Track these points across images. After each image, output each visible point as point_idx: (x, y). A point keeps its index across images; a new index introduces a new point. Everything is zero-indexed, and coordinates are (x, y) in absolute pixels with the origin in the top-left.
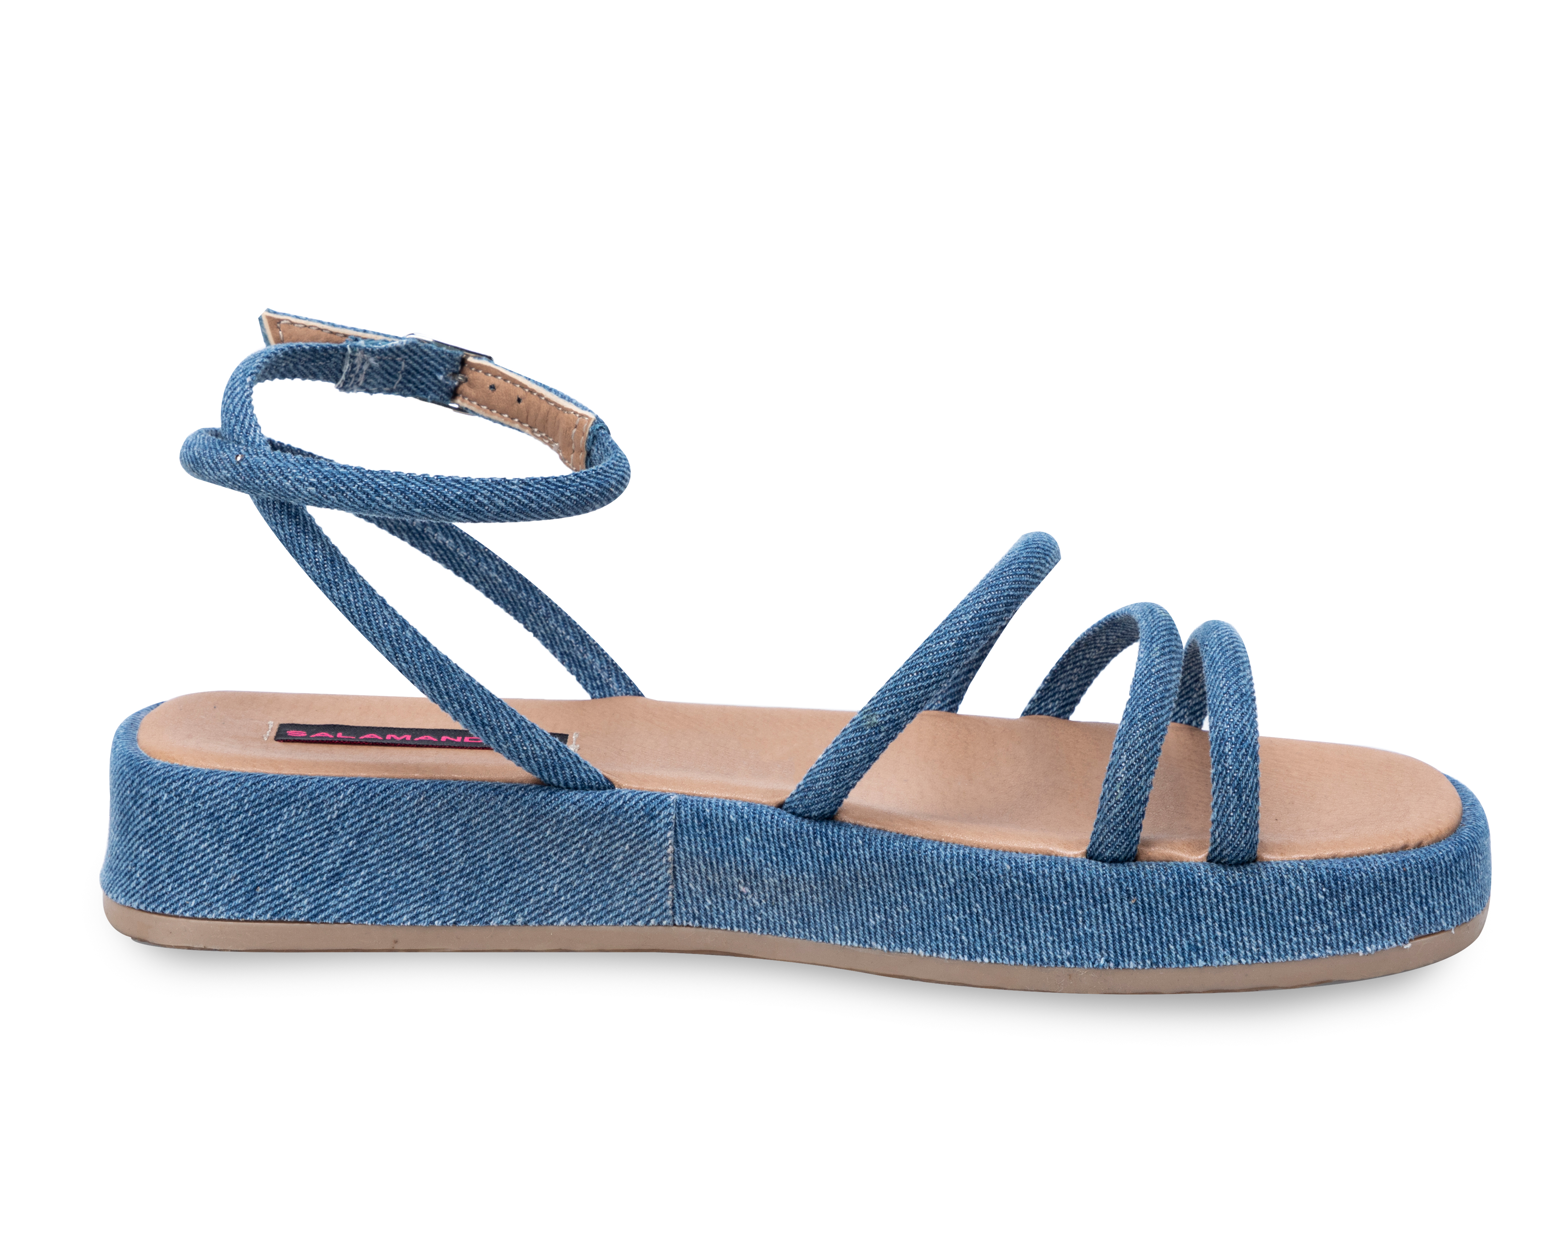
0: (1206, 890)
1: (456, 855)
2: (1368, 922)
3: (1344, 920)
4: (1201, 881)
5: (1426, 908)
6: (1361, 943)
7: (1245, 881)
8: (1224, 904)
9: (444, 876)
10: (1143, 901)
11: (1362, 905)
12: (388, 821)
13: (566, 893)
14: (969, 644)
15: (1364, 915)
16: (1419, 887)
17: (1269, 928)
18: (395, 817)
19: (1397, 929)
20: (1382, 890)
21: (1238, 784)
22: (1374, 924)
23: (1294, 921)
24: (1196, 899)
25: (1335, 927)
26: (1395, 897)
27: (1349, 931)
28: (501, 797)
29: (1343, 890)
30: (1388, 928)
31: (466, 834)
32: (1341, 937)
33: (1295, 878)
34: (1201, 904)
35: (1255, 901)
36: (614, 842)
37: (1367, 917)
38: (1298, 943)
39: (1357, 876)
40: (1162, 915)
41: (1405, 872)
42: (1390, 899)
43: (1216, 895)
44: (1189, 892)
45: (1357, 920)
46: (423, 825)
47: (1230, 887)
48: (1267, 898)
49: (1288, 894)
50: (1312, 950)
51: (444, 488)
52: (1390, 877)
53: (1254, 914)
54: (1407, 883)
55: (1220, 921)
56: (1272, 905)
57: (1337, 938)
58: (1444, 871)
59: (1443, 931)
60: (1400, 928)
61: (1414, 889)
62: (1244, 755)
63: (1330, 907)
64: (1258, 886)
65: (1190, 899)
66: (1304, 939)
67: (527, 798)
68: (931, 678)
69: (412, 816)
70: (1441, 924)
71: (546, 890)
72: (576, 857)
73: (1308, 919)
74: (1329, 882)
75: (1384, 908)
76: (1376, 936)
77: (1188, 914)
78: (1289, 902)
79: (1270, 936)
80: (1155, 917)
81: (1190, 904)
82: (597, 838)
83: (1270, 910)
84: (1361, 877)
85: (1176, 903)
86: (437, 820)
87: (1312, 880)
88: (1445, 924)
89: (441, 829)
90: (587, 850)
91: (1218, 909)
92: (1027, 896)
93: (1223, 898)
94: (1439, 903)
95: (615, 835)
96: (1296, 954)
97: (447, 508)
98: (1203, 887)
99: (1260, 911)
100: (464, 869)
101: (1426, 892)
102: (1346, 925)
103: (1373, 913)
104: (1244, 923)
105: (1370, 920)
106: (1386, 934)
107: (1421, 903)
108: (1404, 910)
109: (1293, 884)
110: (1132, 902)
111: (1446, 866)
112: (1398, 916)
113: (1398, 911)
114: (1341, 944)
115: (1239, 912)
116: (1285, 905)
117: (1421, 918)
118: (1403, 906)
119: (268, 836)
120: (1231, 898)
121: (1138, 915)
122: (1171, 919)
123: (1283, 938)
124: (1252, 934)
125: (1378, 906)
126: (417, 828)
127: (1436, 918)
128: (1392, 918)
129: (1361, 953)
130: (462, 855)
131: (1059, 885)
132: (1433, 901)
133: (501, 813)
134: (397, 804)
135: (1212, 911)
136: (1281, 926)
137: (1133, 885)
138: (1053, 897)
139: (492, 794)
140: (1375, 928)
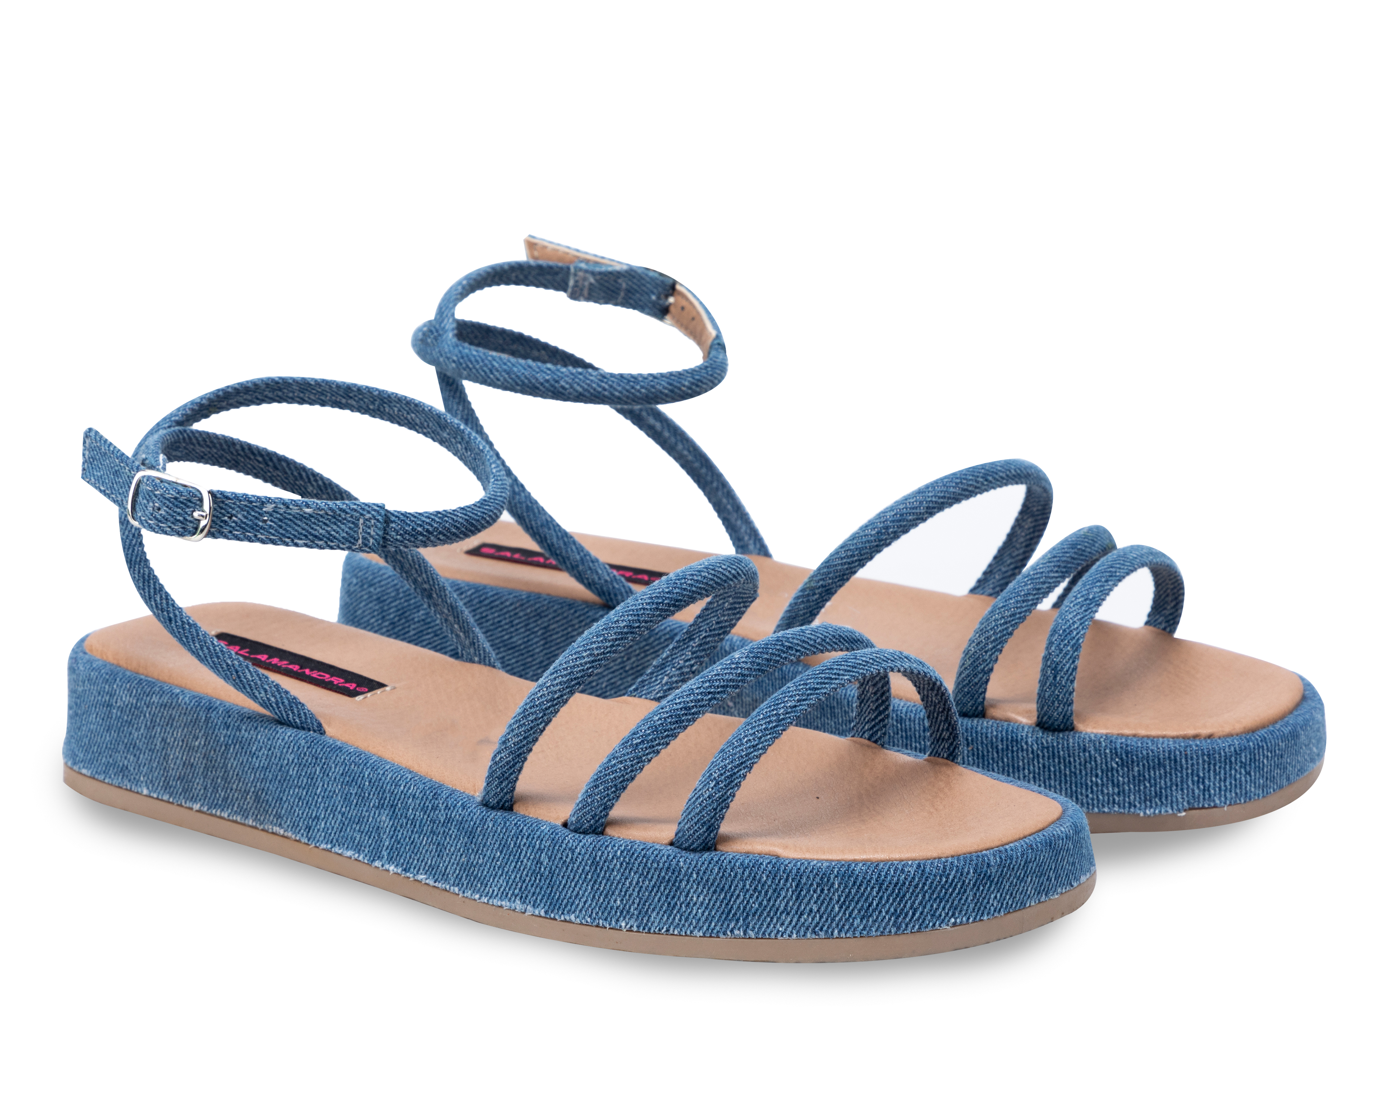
0: (1025, 747)
1: (537, 650)
2: (1150, 791)
3: (1132, 786)
4: (1022, 739)
5: (1202, 787)
6: (1143, 806)
7: (1055, 744)
8: (1038, 760)
9: (528, 665)
10: (978, 749)
11: (1147, 776)
12: (494, 618)
13: (611, 689)
14: (888, 534)
15: (1148, 785)
16: (1198, 769)
17: (1071, 785)
18: (499, 616)
19: (1174, 799)
20: (1165, 767)
21: (1056, 667)
22: (1156, 793)
23: (1092, 781)
24: (1018, 753)
25: (1124, 791)
26: (1176, 774)
27: (1135, 795)
28: (572, 611)
29: (1133, 762)
30: (1166, 797)
31: (545, 636)
32: (1127, 799)
33: (1095, 747)
34: (1021, 758)
35: (1062, 761)
36: (646, 656)
37: (1151, 786)
38: (1093, 799)
39: (1145, 752)
40: (991, 762)
41: (1186, 755)
42: (1171, 775)
43: (1033, 752)
44: (1012, 747)
45: (1142, 788)
46: (517, 624)
47: (1043, 747)
48: (1072, 760)
49: (1088, 759)
50: (1103, 806)
51: (538, 373)
52: (1173, 757)
53: (1060, 772)
54: (1187, 764)
55: (1034, 773)
56: (1075, 766)
57: (1124, 800)
58: (1223, 759)
59: (1215, 807)
60: (1177, 799)
61: (1193, 771)
62: (1065, 645)
63: (1121, 774)
64: (1065, 749)
65: (1013, 752)
66: (1098, 797)
67: (590, 614)
68: (854, 556)
69: (510, 617)
70: (1214, 801)
71: (597, 685)
72: (620, 664)
73: (1102, 781)
74: (1121, 755)
75: (1165, 782)
76: (1156, 803)
77: (1011, 764)
78: (1088, 765)
79: (1071, 791)
80: (986, 763)
81: (1013, 757)
82: (635, 651)
83: (1073, 770)
84: (1148, 754)
85: (1003, 755)
86: (527, 622)
87: (1108, 751)
88: (1218, 802)
89: (529, 630)
90: (629, 659)
91: (1034, 764)
92: (898, 733)
93: (1038, 755)
94: (1214, 784)
95: (648, 650)
96: (1091, 807)
97: (538, 388)
98: (1023, 744)
99: (1065, 770)
100: (541, 662)
101: (1204, 774)
102: (1132, 790)
103: (1156, 784)
104: (1052, 777)
105: (1153, 789)
106: (1165, 802)
107: (1198, 781)
108: (1182, 785)
109: (1093, 752)
110: (970, 749)
111: (1226, 756)
112: (1176, 790)
113: (1177, 785)
114: (1127, 805)
115: (1049, 768)
116: (1085, 768)
117: (1196, 794)
118: (1182, 782)
119: (413, 619)
120: (1044, 756)
121: (973, 759)
122: (998, 766)
123: (1082, 794)
124: (1058, 787)
125: (1160, 778)
126: (512, 626)
127: (1210, 796)
128: (1171, 790)
129: (1142, 814)
130: (542, 651)
131: (920, 728)
132: (1209, 782)
133: (571, 623)
134: (501, 607)
135: (1029, 765)
136: (1081, 784)
137: (971, 735)
138: (915, 737)
139: (567, 608)
140: (1156, 796)
